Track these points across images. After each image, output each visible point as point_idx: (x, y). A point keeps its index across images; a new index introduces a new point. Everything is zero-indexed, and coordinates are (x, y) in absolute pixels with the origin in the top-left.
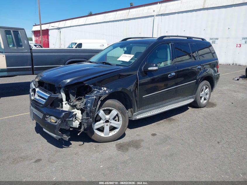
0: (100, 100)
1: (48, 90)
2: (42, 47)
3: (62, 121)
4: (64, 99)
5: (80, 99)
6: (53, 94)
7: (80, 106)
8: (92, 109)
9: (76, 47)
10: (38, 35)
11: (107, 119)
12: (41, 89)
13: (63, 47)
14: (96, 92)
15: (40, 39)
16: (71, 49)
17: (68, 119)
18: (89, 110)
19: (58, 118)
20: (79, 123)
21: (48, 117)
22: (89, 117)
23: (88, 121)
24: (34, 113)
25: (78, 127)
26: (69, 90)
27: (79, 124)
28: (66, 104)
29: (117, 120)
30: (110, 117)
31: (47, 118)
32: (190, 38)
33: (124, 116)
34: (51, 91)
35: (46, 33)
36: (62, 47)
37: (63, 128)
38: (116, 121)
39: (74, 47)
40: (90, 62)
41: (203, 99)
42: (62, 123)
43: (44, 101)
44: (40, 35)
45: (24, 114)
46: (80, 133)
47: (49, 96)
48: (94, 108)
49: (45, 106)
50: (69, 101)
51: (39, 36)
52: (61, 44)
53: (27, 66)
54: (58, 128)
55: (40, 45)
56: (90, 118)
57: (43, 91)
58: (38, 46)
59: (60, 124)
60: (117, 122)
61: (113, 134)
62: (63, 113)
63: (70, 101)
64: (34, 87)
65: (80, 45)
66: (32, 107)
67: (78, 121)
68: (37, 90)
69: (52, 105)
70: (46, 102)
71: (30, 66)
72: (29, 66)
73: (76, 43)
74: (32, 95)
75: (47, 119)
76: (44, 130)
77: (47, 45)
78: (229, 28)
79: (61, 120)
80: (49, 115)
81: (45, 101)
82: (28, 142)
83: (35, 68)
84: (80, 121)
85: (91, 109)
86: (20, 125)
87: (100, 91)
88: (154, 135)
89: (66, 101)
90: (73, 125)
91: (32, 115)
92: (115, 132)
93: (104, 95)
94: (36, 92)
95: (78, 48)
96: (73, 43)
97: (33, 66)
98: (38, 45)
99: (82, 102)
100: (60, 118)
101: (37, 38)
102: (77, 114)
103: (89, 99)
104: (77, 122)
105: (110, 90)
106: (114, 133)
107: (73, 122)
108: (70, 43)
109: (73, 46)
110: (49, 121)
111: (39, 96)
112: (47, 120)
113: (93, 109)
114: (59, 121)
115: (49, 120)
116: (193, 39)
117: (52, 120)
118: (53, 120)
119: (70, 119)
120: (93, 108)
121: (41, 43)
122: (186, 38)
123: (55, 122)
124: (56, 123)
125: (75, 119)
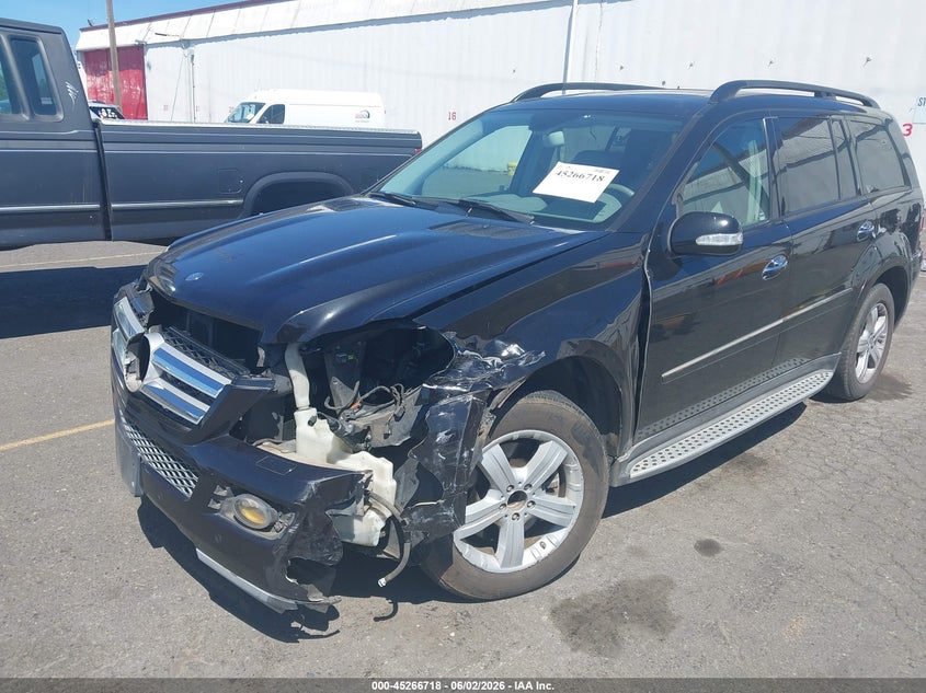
0: (492, 407)
1: (214, 347)
2: (120, 117)
3: (305, 523)
4: (302, 398)
5: (381, 400)
6: (246, 375)
7: (386, 436)
8: (458, 456)
9: (261, 121)
10: (103, 67)
11: (520, 487)
12: (173, 340)
13: (202, 120)
14: (471, 363)
15: (109, 82)
16: (240, 126)
17: (334, 511)
18: (444, 462)
19: (280, 506)
20: (382, 524)
21: (223, 493)
22: (441, 501)
23: (437, 518)
24: (143, 466)
25: (376, 543)
26: (330, 352)
27: (382, 530)
28: (311, 423)
29: (557, 490)
30: (534, 475)
31: (218, 499)
32: (828, 94)
33: (597, 471)
34: (231, 357)
35: (133, 58)
36: (198, 120)
37: (308, 556)
38: (550, 491)
39: (253, 120)
40: (389, 198)
41: (862, 362)
42: (305, 534)
43: (197, 411)
44: (109, 68)
45: (75, 430)
46: (390, 577)
47: (229, 382)
48: (465, 455)
49: (207, 432)
50: (326, 404)
51: (105, 73)
52: (196, 109)
53: (80, 201)
54: (284, 560)
55: (113, 110)
56: (447, 505)
57: (186, 353)
58: (105, 114)
59: (292, 542)
60: (553, 499)
61: (537, 555)
62: (312, 483)
63: (331, 403)
64: (139, 329)
65: (277, 113)
66: (128, 428)
67: (379, 512)
68: (156, 342)
69: (238, 431)
70: (209, 417)
71: (94, 202)
72: (89, 202)
73: (259, 106)
74: (128, 366)
75: (217, 506)
76: (201, 555)
77: (141, 110)
78: (868, 60)
79: (297, 519)
80: (231, 485)
81: (205, 408)
82: (114, 593)
83: (116, 210)
84: (388, 514)
85: (450, 458)
86: (64, 495)
87: (489, 360)
88: (708, 548)
89: (311, 405)
90: (353, 536)
91: (135, 469)
92: (550, 548)
93: (509, 382)
94: (152, 356)
95: (267, 126)
96: (249, 104)
97: (105, 203)
98: (105, 109)
99: (397, 418)
100: (294, 509)
101: (99, 80)
102: (375, 478)
103: (445, 408)
104: (372, 519)
105: (536, 354)
106: (544, 553)
107: (356, 523)
108: (237, 105)
109: (248, 118)
110: (230, 516)
111: (164, 376)
112: (216, 511)
113: (462, 458)
114: (286, 524)
115: (229, 510)
116: (838, 98)
117: (249, 515)
118: (252, 512)
119: (344, 512)
120: (462, 452)
121: (112, 100)
122: (812, 94)
123: (264, 523)
124: (267, 529)
125: (366, 502)
